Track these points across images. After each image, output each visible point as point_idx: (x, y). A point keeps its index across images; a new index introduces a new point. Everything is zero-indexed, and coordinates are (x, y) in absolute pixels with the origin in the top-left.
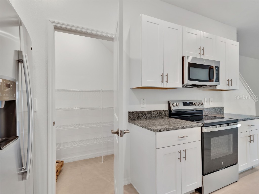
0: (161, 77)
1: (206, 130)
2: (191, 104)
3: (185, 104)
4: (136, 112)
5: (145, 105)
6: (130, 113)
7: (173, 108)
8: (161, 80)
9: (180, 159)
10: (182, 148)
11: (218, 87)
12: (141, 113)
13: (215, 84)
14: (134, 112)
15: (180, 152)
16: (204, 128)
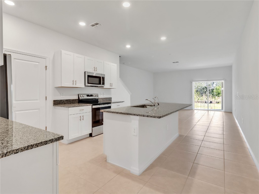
0: (73, 82)
1: (94, 107)
2: (92, 96)
3: (88, 96)
4: (58, 100)
5: (64, 97)
6: (54, 101)
7: (80, 98)
8: (73, 83)
9: (80, 120)
10: (82, 115)
11: (105, 87)
12: (61, 100)
13: (103, 85)
14: (57, 100)
15: (80, 117)
16: (93, 106)
